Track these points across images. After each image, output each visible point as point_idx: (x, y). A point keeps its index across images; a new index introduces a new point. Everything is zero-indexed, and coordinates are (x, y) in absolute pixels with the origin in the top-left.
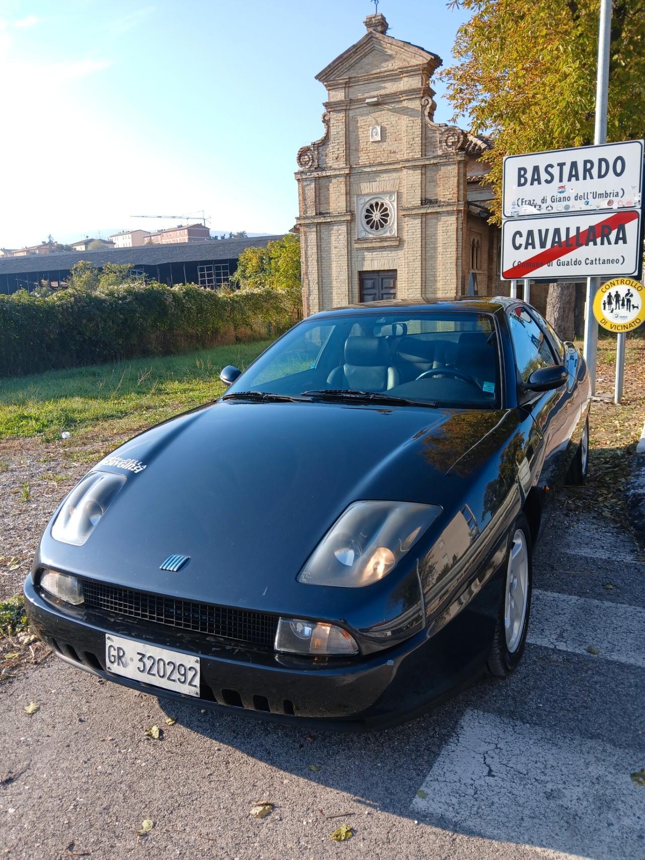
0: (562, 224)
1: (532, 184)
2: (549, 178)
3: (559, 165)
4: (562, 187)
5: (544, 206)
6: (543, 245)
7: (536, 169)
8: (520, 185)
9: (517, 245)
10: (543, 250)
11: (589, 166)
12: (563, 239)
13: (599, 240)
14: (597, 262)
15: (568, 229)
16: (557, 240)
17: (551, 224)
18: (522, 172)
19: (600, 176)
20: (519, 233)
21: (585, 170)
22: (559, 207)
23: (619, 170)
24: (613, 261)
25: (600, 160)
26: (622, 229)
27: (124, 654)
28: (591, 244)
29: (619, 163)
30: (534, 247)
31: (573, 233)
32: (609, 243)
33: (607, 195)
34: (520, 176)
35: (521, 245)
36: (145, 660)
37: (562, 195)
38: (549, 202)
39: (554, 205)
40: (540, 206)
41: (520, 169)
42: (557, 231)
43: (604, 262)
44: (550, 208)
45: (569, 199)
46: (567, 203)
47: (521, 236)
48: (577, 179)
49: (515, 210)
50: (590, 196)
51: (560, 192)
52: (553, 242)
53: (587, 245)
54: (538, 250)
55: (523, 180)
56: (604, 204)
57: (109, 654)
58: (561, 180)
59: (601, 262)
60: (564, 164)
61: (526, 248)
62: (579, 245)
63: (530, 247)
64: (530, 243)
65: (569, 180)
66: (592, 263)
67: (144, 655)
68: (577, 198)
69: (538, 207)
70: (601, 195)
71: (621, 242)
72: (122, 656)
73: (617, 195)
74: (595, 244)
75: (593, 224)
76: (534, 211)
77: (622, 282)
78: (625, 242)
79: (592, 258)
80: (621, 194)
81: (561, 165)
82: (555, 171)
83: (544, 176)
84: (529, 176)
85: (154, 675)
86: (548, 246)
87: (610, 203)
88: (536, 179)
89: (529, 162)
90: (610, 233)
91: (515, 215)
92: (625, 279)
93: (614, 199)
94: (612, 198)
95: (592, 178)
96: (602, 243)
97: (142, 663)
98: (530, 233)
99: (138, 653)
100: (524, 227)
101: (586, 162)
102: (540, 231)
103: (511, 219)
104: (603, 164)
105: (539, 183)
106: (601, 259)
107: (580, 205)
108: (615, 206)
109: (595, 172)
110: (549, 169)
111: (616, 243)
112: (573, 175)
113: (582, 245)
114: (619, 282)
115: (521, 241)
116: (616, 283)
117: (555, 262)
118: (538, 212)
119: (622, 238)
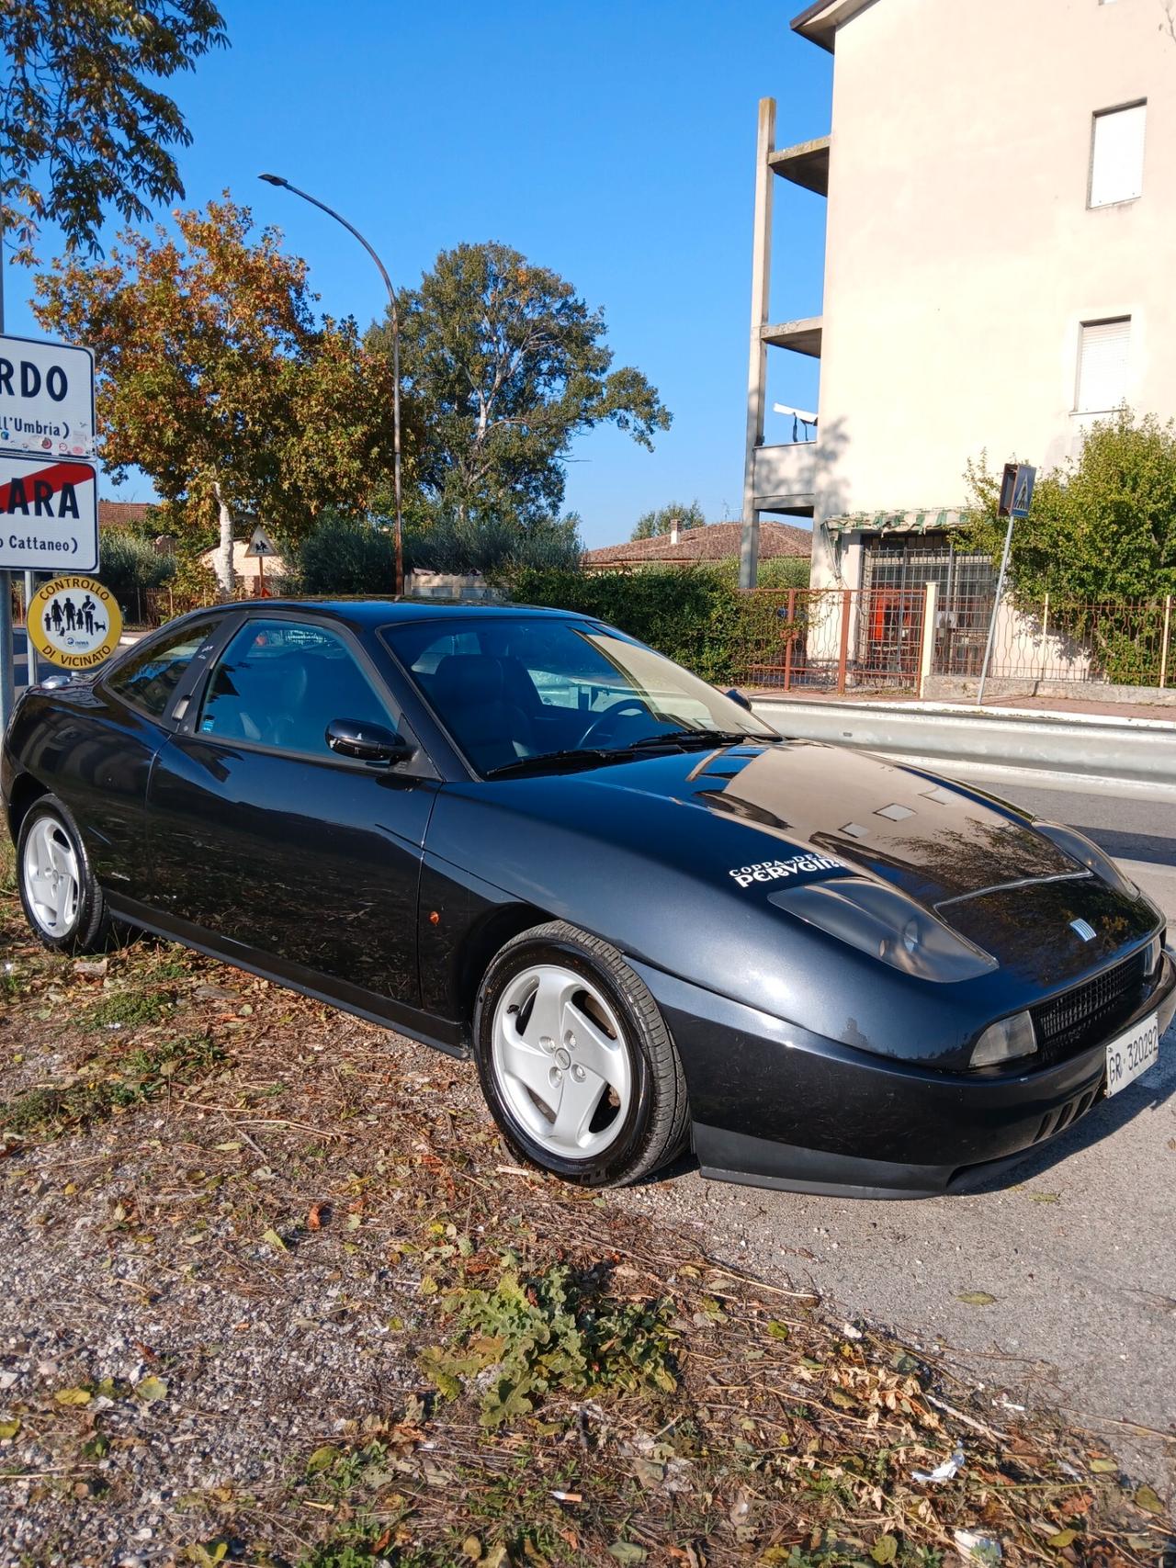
11: (4, 370)
13: (31, 506)
14: (32, 544)
19: (25, 393)
23: (57, 390)
24: (58, 546)
25: (25, 366)
26: (69, 491)
28: (18, 510)
29: (57, 378)
32: (50, 513)
33: (39, 429)
43: (43, 547)
50: (11, 425)
53: (11, 511)
56: (37, 445)
59: (38, 545)
66: (22, 545)
70: (29, 427)
71: (69, 514)
73: (57, 432)
74: (26, 512)
75: (20, 475)
77: (75, 583)
78: (76, 515)
79: (22, 536)
80: (63, 432)
87: (47, 443)
90: (50, 496)
92: (81, 579)
93: (53, 438)
94: (48, 435)
95: (11, 392)
96: (38, 512)
104: (30, 372)
106: (39, 540)
108: (55, 451)
109: (15, 381)
111: (62, 514)
114: (71, 582)
116: (65, 583)
119: (70, 508)
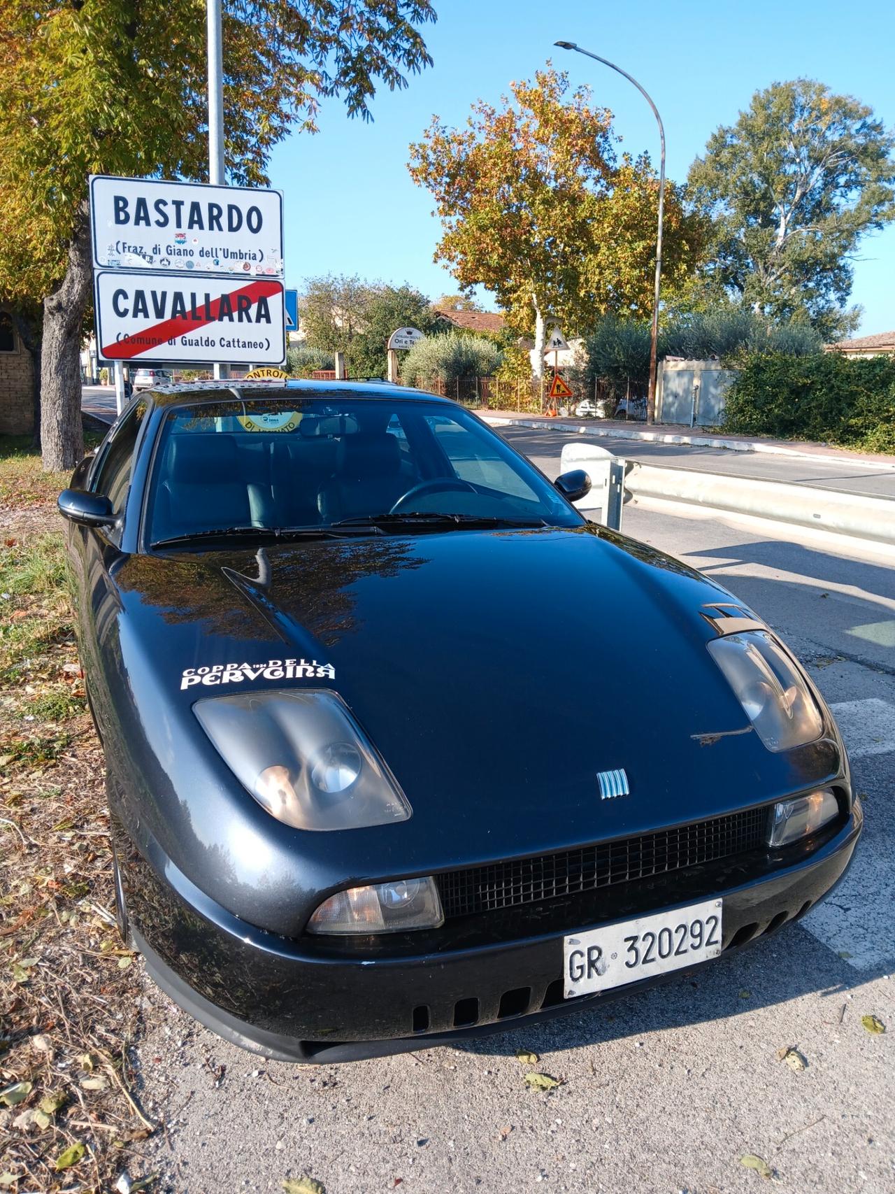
0: (186, 287)
1: (137, 223)
2: (162, 220)
3: (174, 202)
4: (182, 235)
5: (157, 258)
6: (160, 313)
7: (141, 203)
8: (118, 221)
9: (122, 310)
10: (160, 321)
11: (215, 212)
12: (188, 308)
13: (235, 315)
14: (236, 344)
15: (193, 296)
16: (179, 308)
17: (170, 286)
18: (120, 204)
19: (231, 229)
20: (121, 293)
21: (212, 218)
22: (178, 262)
23: (255, 225)
24: (255, 345)
25: (231, 208)
26: (263, 303)
27: (600, 953)
28: (226, 318)
29: (254, 215)
30: (146, 316)
31: (200, 302)
32: (249, 320)
33: (241, 256)
34: (118, 210)
35: (126, 311)
36: (637, 945)
37: (182, 247)
38: (164, 254)
39: (172, 258)
40: (151, 258)
41: (117, 199)
42: (178, 297)
43: (244, 346)
44: (165, 262)
45: (191, 253)
46: (188, 258)
47: (126, 297)
48: (201, 227)
49: (111, 258)
50: (220, 254)
51: (179, 242)
52: (174, 311)
53: (221, 319)
54: (153, 321)
55: (122, 216)
56: (238, 267)
57: (571, 969)
58: (179, 225)
59: (241, 344)
60: (182, 203)
61: (135, 315)
62: (210, 319)
63: (141, 315)
64: (140, 308)
65: (191, 227)
66: (229, 345)
67: (635, 939)
68: (202, 253)
69: (148, 258)
70: (234, 255)
71: (263, 320)
72: (598, 958)
73: (254, 258)
74: (231, 319)
75: (227, 292)
76: (144, 263)
78: (268, 321)
79: (228, 338)
80: (258, 257)
81: (178, 204)
82: (170, 210)
83: (154, 216)
84: (131, 209)
85: (653, 960)
86: (168, 315)
87: (246, 266)
88: (142, 216)
89: (132, 190)
90: (249, 307)
91: (114, 264)
92: (273, 370)
93: (251, 262)
94: (248, 260)
95: (220, 229)
96: (240, 320)
97: (633, 952)
98: (140, 295)
99: (627, 940)
100: (131, 284)
101: (211, 206)
102: (154, 294)
103: (108, 269)
104: (235, 213)
105: (148, 224)
106: (241, 341)
107: (206, 264)
108: (253, 272)
109: (224, 220)
110: (161, 206)
111: (258, 321)
112: (196, 221)
113: (213, 319)
114: (265, 373)
115: (126, 304)
116: (261, 373)
117: (178, 339)
118: (149, 266)
119: (264, 315)
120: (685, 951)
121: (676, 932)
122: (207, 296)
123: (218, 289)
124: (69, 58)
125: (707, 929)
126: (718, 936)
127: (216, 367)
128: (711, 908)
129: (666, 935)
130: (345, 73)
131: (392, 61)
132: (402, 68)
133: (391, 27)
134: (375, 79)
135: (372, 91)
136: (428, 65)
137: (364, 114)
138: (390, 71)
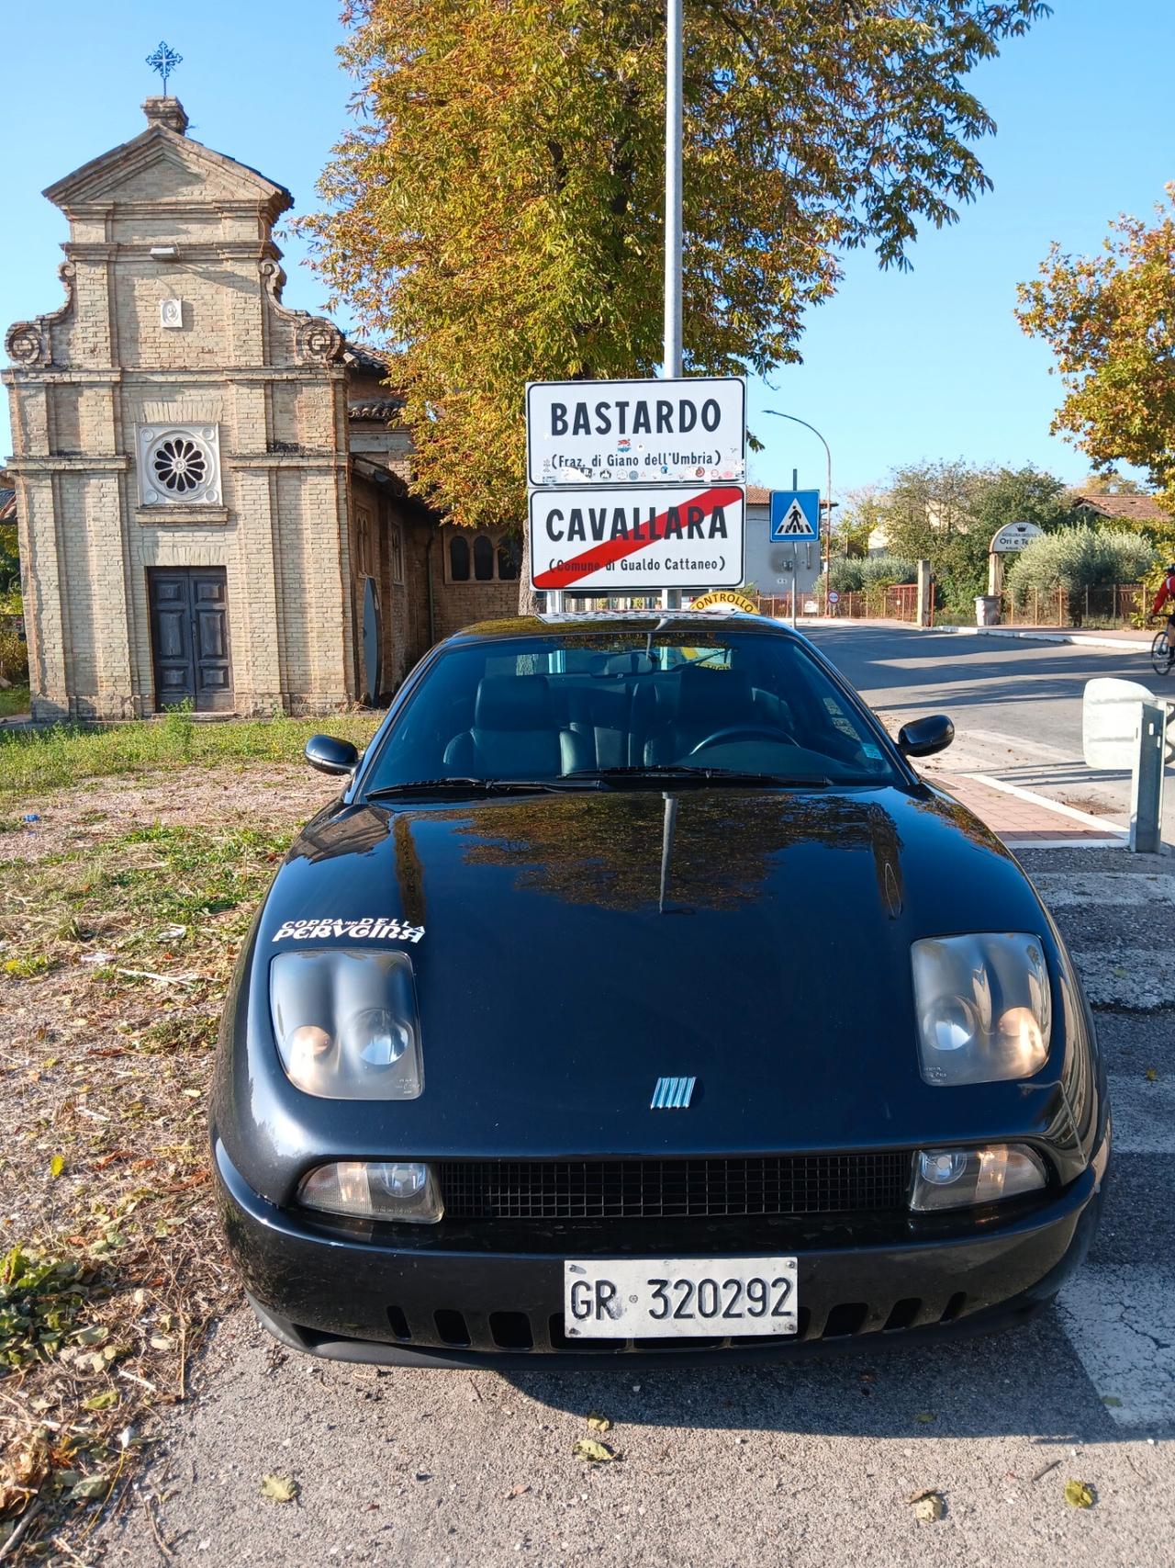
0: (628, 501)
1: (576, 432)
2: (603, 426)
3: (618, 404)
4: (625, 442)
5: (597, 470)
6: (598, 534)
7: (581, 408)
8: (555, 432)
9: (556, 533)
10: (599, 543)
11: (665, 410)
12: (630, 526)
13: (685, 530)
14: (685, 565)
15: (636, 511)
16: (619, 527)
17: (610, 501)
18: (558, 411)
19: (683, 429)
20: (556, 513)
21: (660, 417)
22: (620, 474)
23: (711, 421)
24: (708, 565)
25: (683, 403)
26: (718, 513)
27: (613, 1291)
28: (674, 535)
29: (711, 410)
30: (583, 538)
31: (644, 518)
32: (701, 536)
33: (694, 459)
34: (555, 418)
35: (561, 534)
36: (668, 1291)
37: (625, 455)
38: (604, 465)
39: (613, 469)
40: (590, 470)
41: (555, 407)
42: (619, 513)
43: (694, 566)
44: (606, 475)
45: (636, 461)
46: (632, 468)
47: (561, 518)
48: (648, 430)
49: (546, 474)
50: (669, 460)
51: (622, 450)
52: (614, 530)
53: (667, 537)
54: (590, 544)
55: (560, 426)
56: (689, 473)
57: (573, 1302)
58: (622, 430)
59: (690, 565)
60: (627, 404)
61: (570, 538)
62: (655, 537)
63: (577, 537)
64: (576, 531)
65: (636, 431)
66: (676, 567)
67: (664, 1283)
68: (648, 461)
69: (586, 472)
70: (685, 459)
71: (718, 534)
72: (610, 1297)
73: (710, 461)
74: (680, 536)
75: (675, 505)
76: (582, 478)
77: (722, 598)
78: (724, 535)
79: (676, 559)
80: (715, 459)
81: (622, 406)
82: (613, 415)
83: (595, 422)
84: (570, 418)
85: (690, 1316)
86: (607, 536)
87: (699, 472)
88: (582, 425)
89: (571, 395)
90: (701, 520)
91: (549, 481)
92: (727, 593)
93: (706, 466)
94: (701, 464)
95: (670, 430)
96: (691, 536)
97: (661, 1300)
98: (576, 514)
99: (652, 1282)
100: (567, 503)
101: (660, 404)
102: (592, 512)
103: (542, 488)
104: (687, 409)
105: (588, 432)
106: (690, 561)
107: (653, 473)
108: (707, 478)
109: (675, 420)
110: (603, 410)
111: (712, 536)
112: (642, 423)
113: (659, 537)
114: (719, 598)
115: (561, 526)
116: (713, 599)
117: (618, 563)
118: (587, 480)
119: (720, 529)
120: (739, 1316)
121: (725, 1286)
122: (652, 510)
123: (665, 502)
124: (549, 247)
125: (775, 1295)
126: (792, 1304)
127: (665, 592)
128: (781, 1268)
129: (709, 1289)
130: (876, 216)
131: (938, 193)
132: (951, 199)
133: (935, 149)
134: (917, 217)
135: (912, 231)
136: (987, 189)
137: (900, 263)
138: (935, 204)
